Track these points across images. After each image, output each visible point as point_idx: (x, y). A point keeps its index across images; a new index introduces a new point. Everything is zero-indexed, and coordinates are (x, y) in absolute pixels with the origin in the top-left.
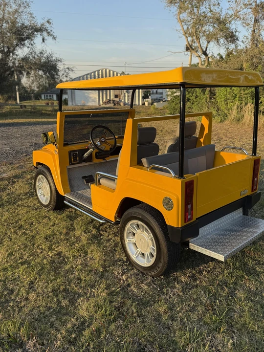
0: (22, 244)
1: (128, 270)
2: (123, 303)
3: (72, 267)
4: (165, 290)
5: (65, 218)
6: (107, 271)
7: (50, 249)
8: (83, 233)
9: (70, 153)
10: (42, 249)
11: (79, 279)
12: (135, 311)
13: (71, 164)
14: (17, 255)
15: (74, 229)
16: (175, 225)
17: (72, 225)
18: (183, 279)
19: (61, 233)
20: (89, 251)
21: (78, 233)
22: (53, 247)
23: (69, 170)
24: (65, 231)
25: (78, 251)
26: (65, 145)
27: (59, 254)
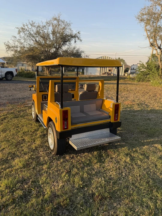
0: (13, 134)
1: (45, 151)
2: (31, 163)
3: (24, 146)
4: (54, 161)
5: (38, 125)
6: (36, 149)
7: (22, 137)
8: (40, 133)
9: (43, 95)
10: (19, 137)
11: (23, 150)
12: (34, 166)
13: (43, 101)
14: (7, 137)
15: (38, 131)
16: (58, 131)
17: (38, 129)
18: (67, 158)
19: (31, 132)
20: (36, 140)
21: (38, 132)
22: (23, 137)
23: (41, 103)
24: (33, 131)
25: (32, 140)
26: (40, 92)
27: (23, 140)
